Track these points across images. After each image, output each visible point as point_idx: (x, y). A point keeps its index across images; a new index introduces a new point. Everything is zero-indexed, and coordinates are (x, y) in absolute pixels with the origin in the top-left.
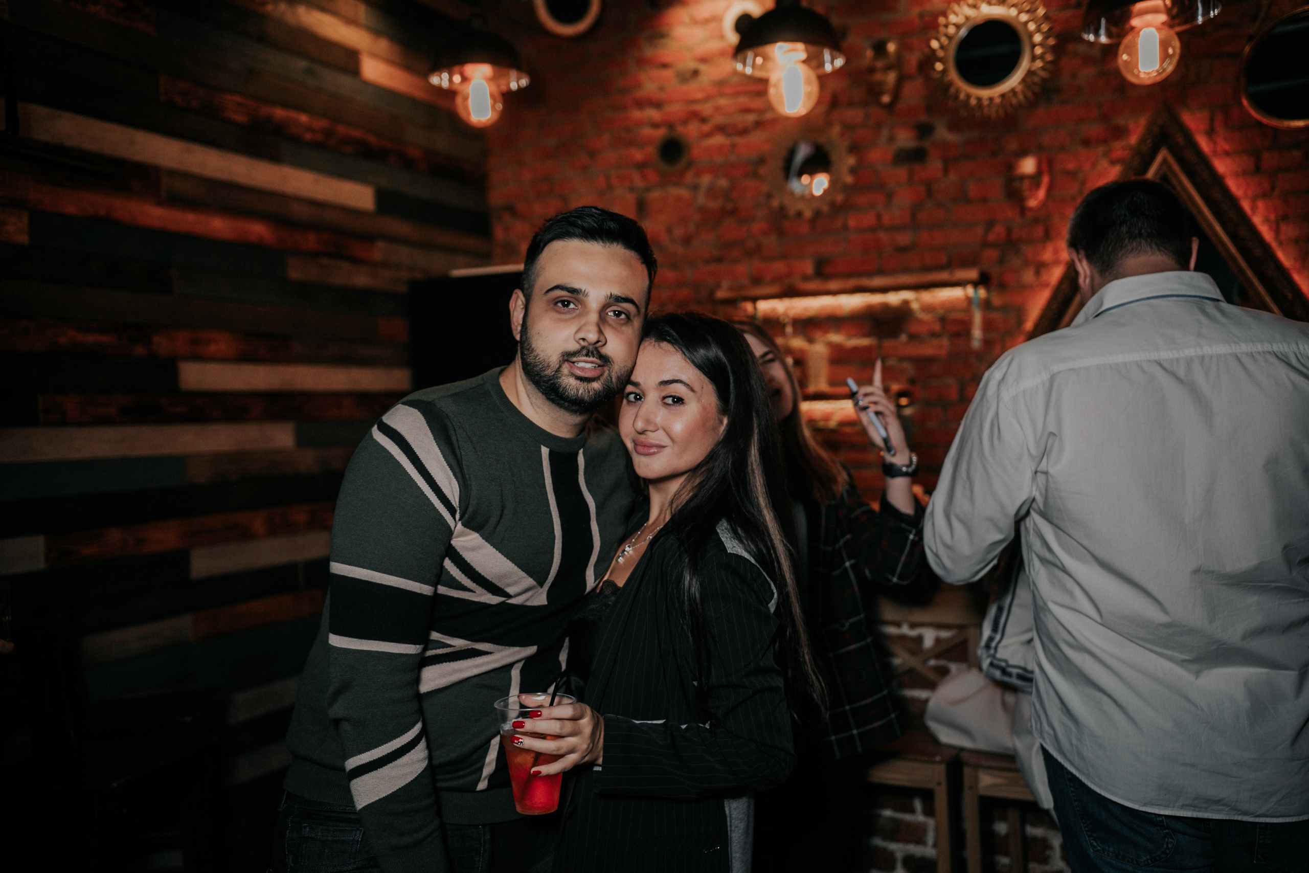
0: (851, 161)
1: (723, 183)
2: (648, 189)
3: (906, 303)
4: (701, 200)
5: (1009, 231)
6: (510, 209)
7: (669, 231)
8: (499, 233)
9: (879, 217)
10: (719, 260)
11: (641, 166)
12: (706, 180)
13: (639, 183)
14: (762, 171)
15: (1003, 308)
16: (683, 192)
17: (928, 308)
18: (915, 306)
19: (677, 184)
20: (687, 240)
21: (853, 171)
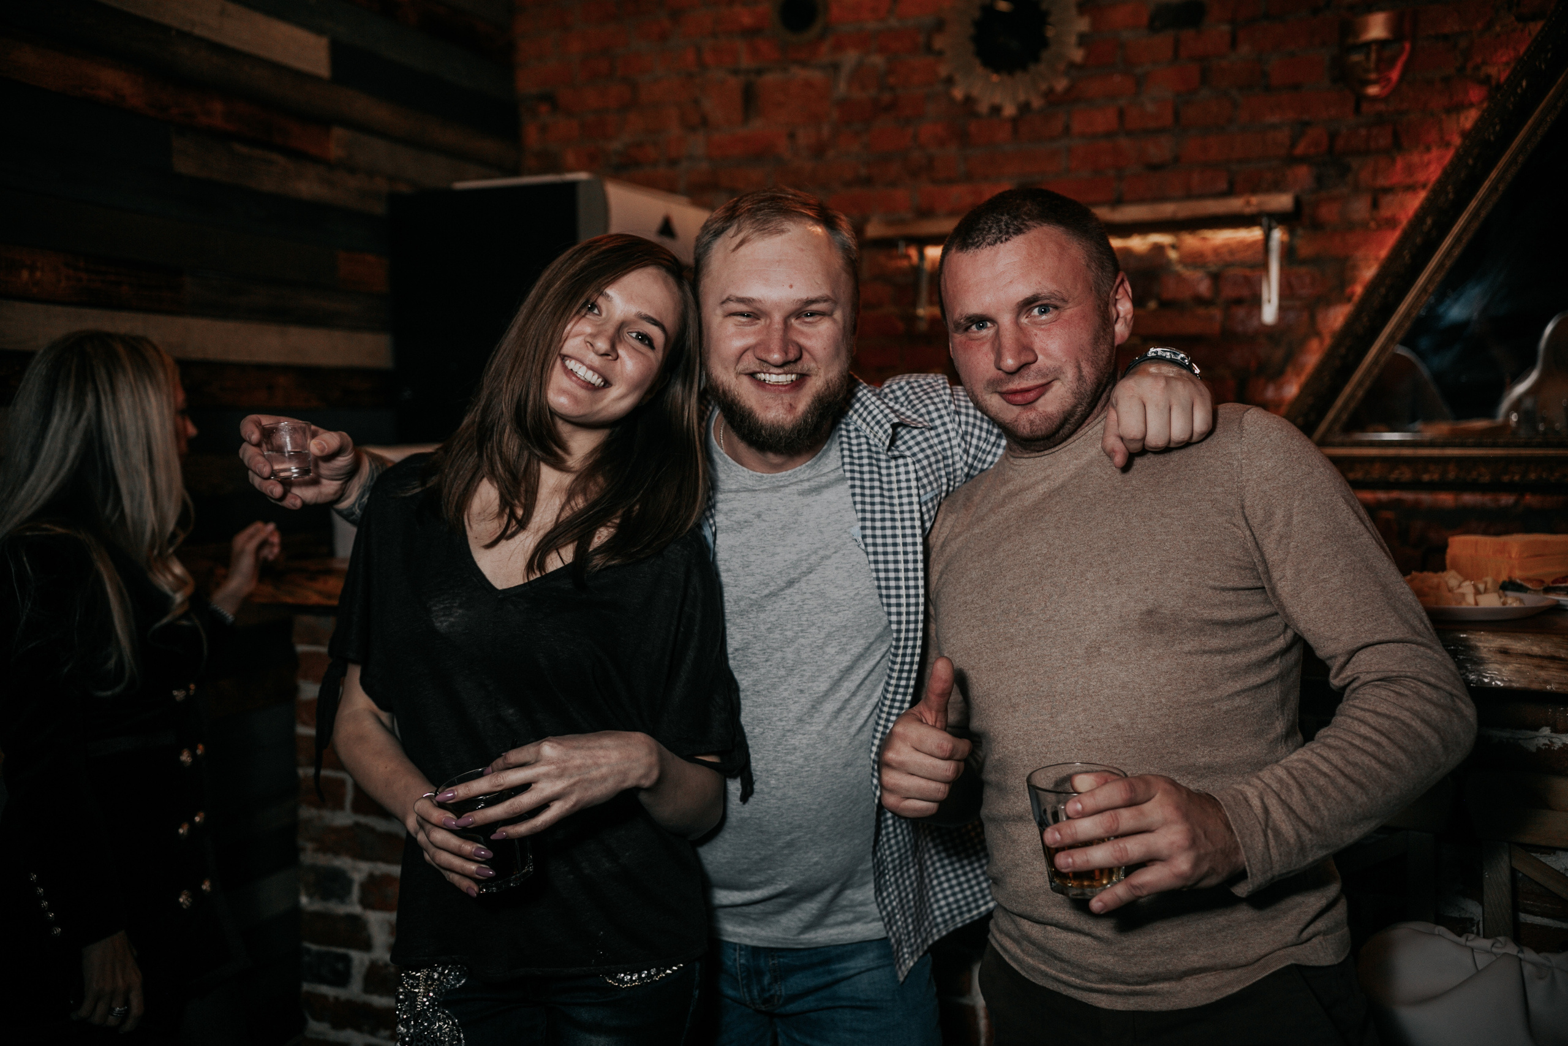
0: (1083, 25)
1: (877, 60)
2: (759, 72)
3: (1158, 248)
4: (842, 88)
5: (1333, 137)
6: (549, 98)
7: (792, 136)
8: (532, 135)
9: (1121, 114)
10: (868, 181)
11: (751, 33)
12: (850, 57)
13: (745, 62)
14: (939, 43)
15: (1315, 261)
16: (816, 76)
17: (1195, 260)
18: (1173, 255)
19: (804, 64)
20: (819, 151)
21: (1083, 40)
